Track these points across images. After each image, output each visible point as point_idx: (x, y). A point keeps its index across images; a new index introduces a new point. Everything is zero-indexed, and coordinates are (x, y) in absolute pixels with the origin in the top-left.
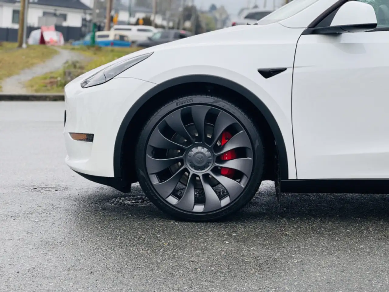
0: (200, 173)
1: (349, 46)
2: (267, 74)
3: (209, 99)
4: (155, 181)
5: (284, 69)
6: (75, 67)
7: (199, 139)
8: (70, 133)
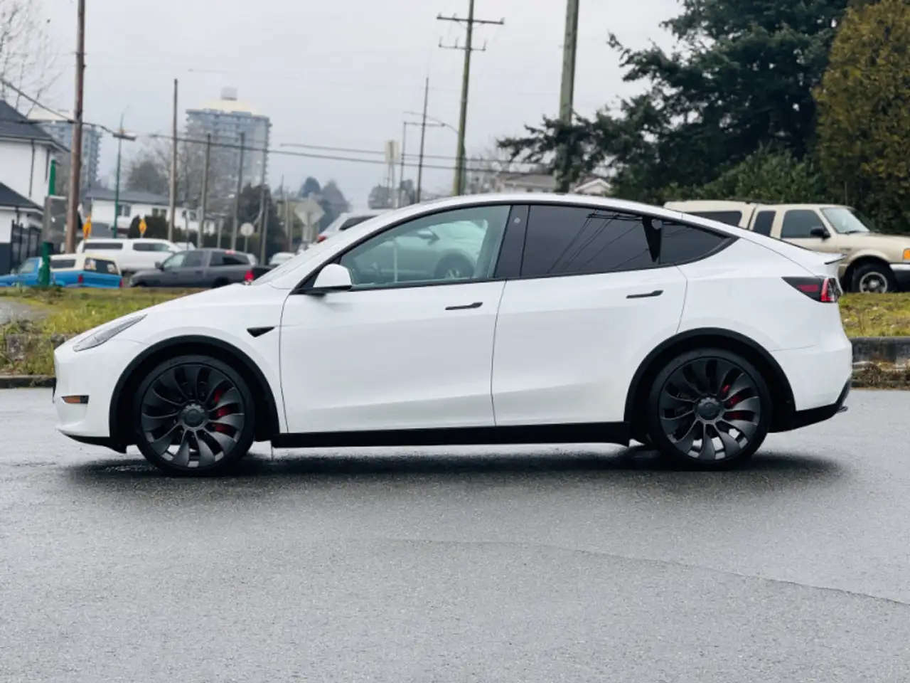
0: (194, 430)
1: (332, 305)
2: (256, 332)
3: (201, 359)
4: (151, 439)
5: (271, 328)
6: (23, 328)
7: (193, 397)
8: (63, 397)
